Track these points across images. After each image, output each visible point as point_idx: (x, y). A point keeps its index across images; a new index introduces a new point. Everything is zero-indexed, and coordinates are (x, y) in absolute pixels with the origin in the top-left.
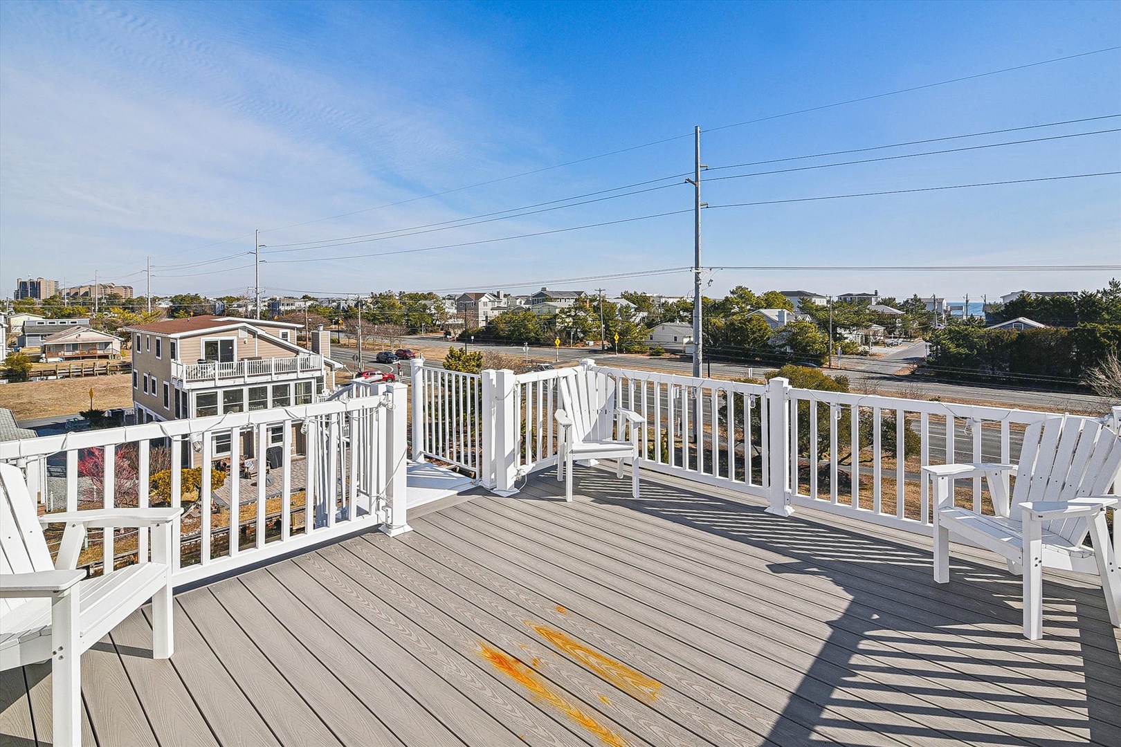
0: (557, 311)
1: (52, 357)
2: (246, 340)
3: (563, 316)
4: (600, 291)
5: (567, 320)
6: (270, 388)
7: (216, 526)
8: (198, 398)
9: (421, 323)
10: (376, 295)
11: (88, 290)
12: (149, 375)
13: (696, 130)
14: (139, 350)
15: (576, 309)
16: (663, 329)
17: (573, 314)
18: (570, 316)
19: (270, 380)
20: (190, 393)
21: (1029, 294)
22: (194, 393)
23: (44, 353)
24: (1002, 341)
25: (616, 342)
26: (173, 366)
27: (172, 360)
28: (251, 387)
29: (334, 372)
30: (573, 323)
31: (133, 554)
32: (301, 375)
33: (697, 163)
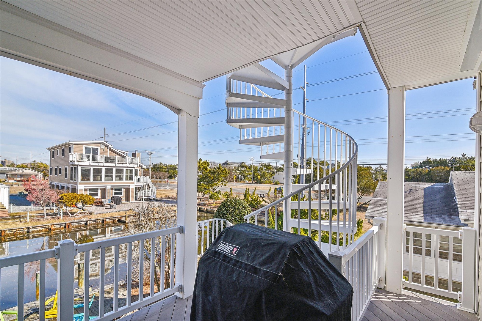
0: (233, 168)
1: (11, 180)
2: (104, 149)
3: (236, 170)
4: (252, 158)
5: (238, 171)
6: (114, 169)
7: (90, 218)
8: (82, 170)
9: (174, 174)
10: (154, 164)
11: (27, 165)
12: (58, 167)
13: (305, 67)
14: (53, 157)
15: (241, 167)
16: (278, 174)
17: (240, 169)
18: (238, 170)
19: (115, 166)
20: (78, 167)
21: (430, 159)
22: (80, 167)
23: (7, 178)
24: (422, 173)
25: (259, 179)
26: (71, 156)
27: (70, 154)
28: (106, 168)
29: (142, 170)
30: (240, 172)
31: (51, 225)
32: (129, 166)
33: (304, 81)
